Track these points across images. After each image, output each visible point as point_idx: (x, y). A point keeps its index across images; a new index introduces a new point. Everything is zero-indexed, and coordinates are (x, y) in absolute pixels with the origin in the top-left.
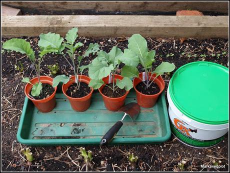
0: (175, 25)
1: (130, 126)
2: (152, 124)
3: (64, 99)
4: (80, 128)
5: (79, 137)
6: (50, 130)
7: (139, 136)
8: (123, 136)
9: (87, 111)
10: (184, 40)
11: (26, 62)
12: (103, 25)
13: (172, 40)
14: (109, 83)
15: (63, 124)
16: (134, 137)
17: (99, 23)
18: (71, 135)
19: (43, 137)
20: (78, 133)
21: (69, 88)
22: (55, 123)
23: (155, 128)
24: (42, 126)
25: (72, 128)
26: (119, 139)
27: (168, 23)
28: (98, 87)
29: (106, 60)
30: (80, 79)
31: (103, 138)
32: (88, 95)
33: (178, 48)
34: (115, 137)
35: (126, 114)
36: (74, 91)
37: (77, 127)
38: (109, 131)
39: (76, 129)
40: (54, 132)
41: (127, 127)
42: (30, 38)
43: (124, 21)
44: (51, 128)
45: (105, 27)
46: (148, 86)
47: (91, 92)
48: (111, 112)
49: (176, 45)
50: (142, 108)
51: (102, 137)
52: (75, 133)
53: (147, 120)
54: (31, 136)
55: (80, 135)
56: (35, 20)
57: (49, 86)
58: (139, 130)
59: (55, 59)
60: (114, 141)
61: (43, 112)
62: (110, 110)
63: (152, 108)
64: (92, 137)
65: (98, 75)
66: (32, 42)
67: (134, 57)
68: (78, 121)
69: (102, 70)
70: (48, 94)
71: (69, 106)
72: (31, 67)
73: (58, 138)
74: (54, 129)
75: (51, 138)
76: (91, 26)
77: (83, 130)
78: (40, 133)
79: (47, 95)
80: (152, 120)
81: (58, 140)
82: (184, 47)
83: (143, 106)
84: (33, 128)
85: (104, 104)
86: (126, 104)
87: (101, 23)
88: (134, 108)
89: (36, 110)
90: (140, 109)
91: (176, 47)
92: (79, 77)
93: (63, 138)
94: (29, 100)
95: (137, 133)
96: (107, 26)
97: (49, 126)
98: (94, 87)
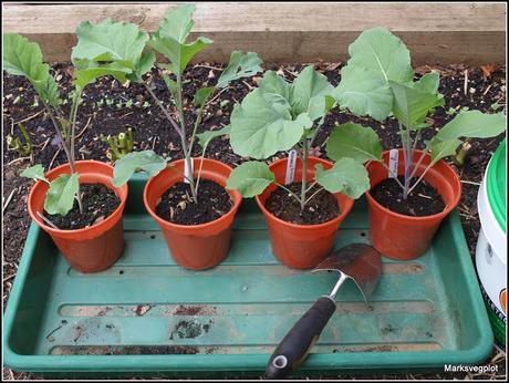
0: (468, 25)
1: (354, 317)
2: (421, 309)
3: (150, 234)
4: (197, 319)
5: (193, 350)
6: (103, 326)
7: (385, 348)
8: (334, 346)
9: (219, 269)
10: (492, 69)
11: (40, 129)
12: (261, 28)
13: (458, 71)
14: (288, 181)
15: (144, 309)
16: (370, 350)
17: (251, 23)
18: (170, 343)
19: (83, 348)
20: (192, 336)
21: (165, 196)
22: (120, 306)
23: (433, 320)
24: (78, 315)
25: (174, 320)
26: (325, 355)
27: (446, 23)
28: (256, 191)
29: (283, 102)
30: (200, 172)
31: (277, 354)
32: (224, 217)
33: (478, 93)
34: (313, 349)
35: (343, 277)
36: (182, 204)
37: (188, 318)
38: (295, 329)
39: (184, 324)
40: (117, 332)
41: (345, 317)
42: (56, 67)
43: (320, 17)
44: (106, 320)
45: (268, 33)
46: (408, 190)
47: (234, 208)
48: (292, 271)
49: (470, 85)
50: (385, 260)
51: (272, 351)
52: (181, 337)
53: (406, 297)
54: (45, 345)
55: (196, 341)
56: (71, 16)
57: (103, 190)
58: (381, 326)
59: (125, 121)
60: (312, 362)
61: (85, 272)
62: (290, 267)
63: (418, 261)
64: (234, 351)
65: (260, 145)
66: (59, 78)
67: (375, 88)
68: (191, 299)
69: (273, 128)
70: (99, 215)
71: (163, 253)
72: (54, 143)
73: (129, 350)
74: (117, 323)
75: (107, 351)
76: (228, 29)
77: (206, 327)
78: (74, 334)
79: (97, 217)
80: (423, 297)
81: (129, 357)
82: (496, 90)
83: (391, 255)
84: (53, 320)
85: (270, 248)
86: (339, 247)
87: (256, 23)
88: (365, 258)
89: (63, 265)
90: (381, 264)
91: (473, 90)
92: (197, 164)
93: (145, 350)
94: (41, 231)
95: (378, 339)
96: (273, 29)
97: (101, 314)
98: (243, 191)
